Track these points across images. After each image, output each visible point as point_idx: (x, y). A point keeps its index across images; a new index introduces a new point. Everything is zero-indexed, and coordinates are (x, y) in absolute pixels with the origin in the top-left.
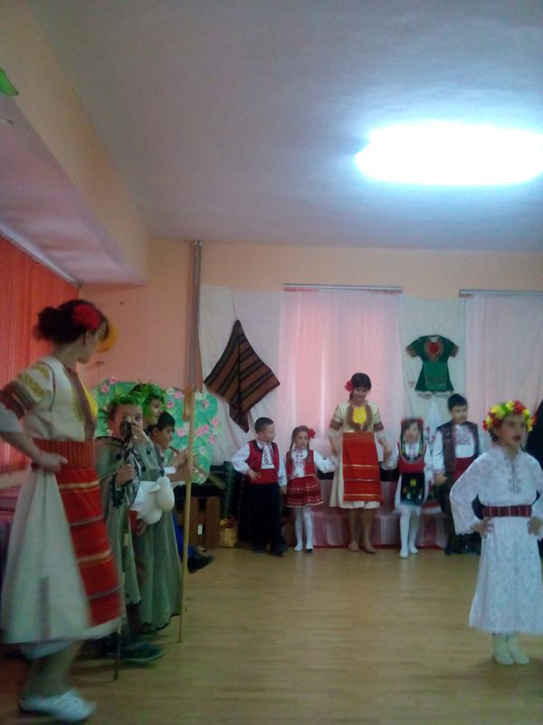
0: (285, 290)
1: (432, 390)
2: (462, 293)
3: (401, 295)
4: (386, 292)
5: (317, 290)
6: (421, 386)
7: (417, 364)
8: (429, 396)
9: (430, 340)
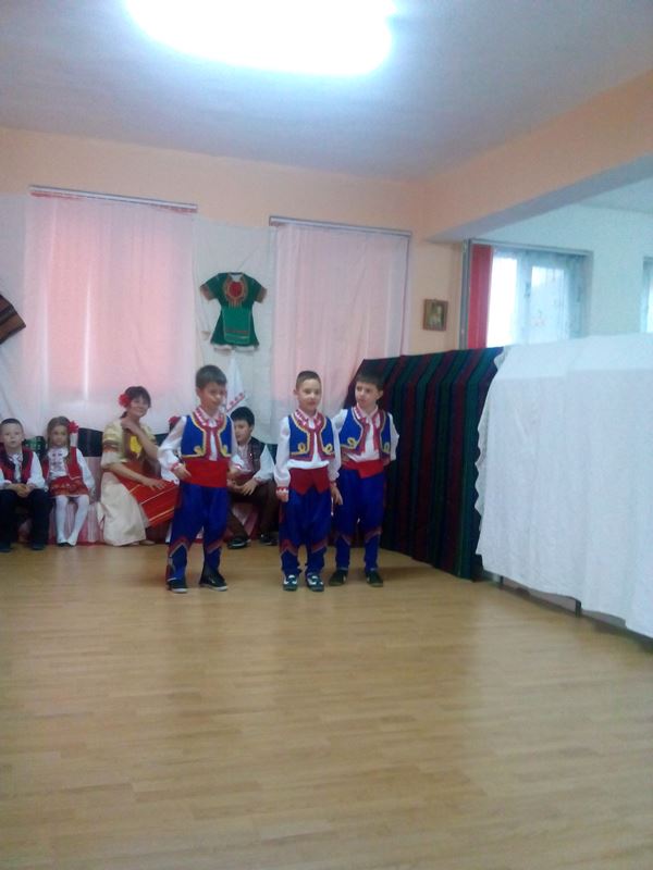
0: (34, 194)
1: (231, 344)
2: (273, 220)
3: (194, 215)
4: (175, 209)
5: (79, 198)
6: (219, 337)
7: (214, 309)
8: (227, 350)
9: (231, 278)
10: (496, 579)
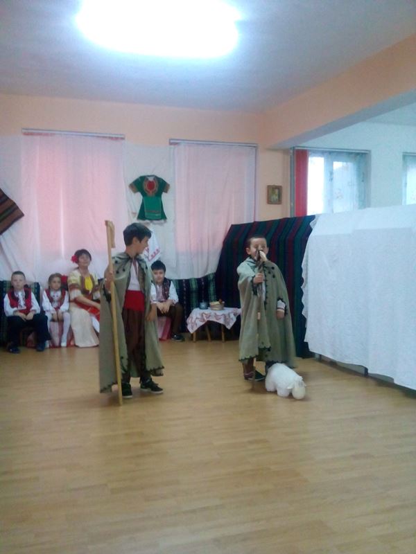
0: (25, 134)
1: (150, 219)
2: (172, 141)
3: (123, 141)
4: (111, 138)
5: (52, 135)
6: (142, 216)
7: (138, 199)
9: (147, 179)
10: (317, 356)
